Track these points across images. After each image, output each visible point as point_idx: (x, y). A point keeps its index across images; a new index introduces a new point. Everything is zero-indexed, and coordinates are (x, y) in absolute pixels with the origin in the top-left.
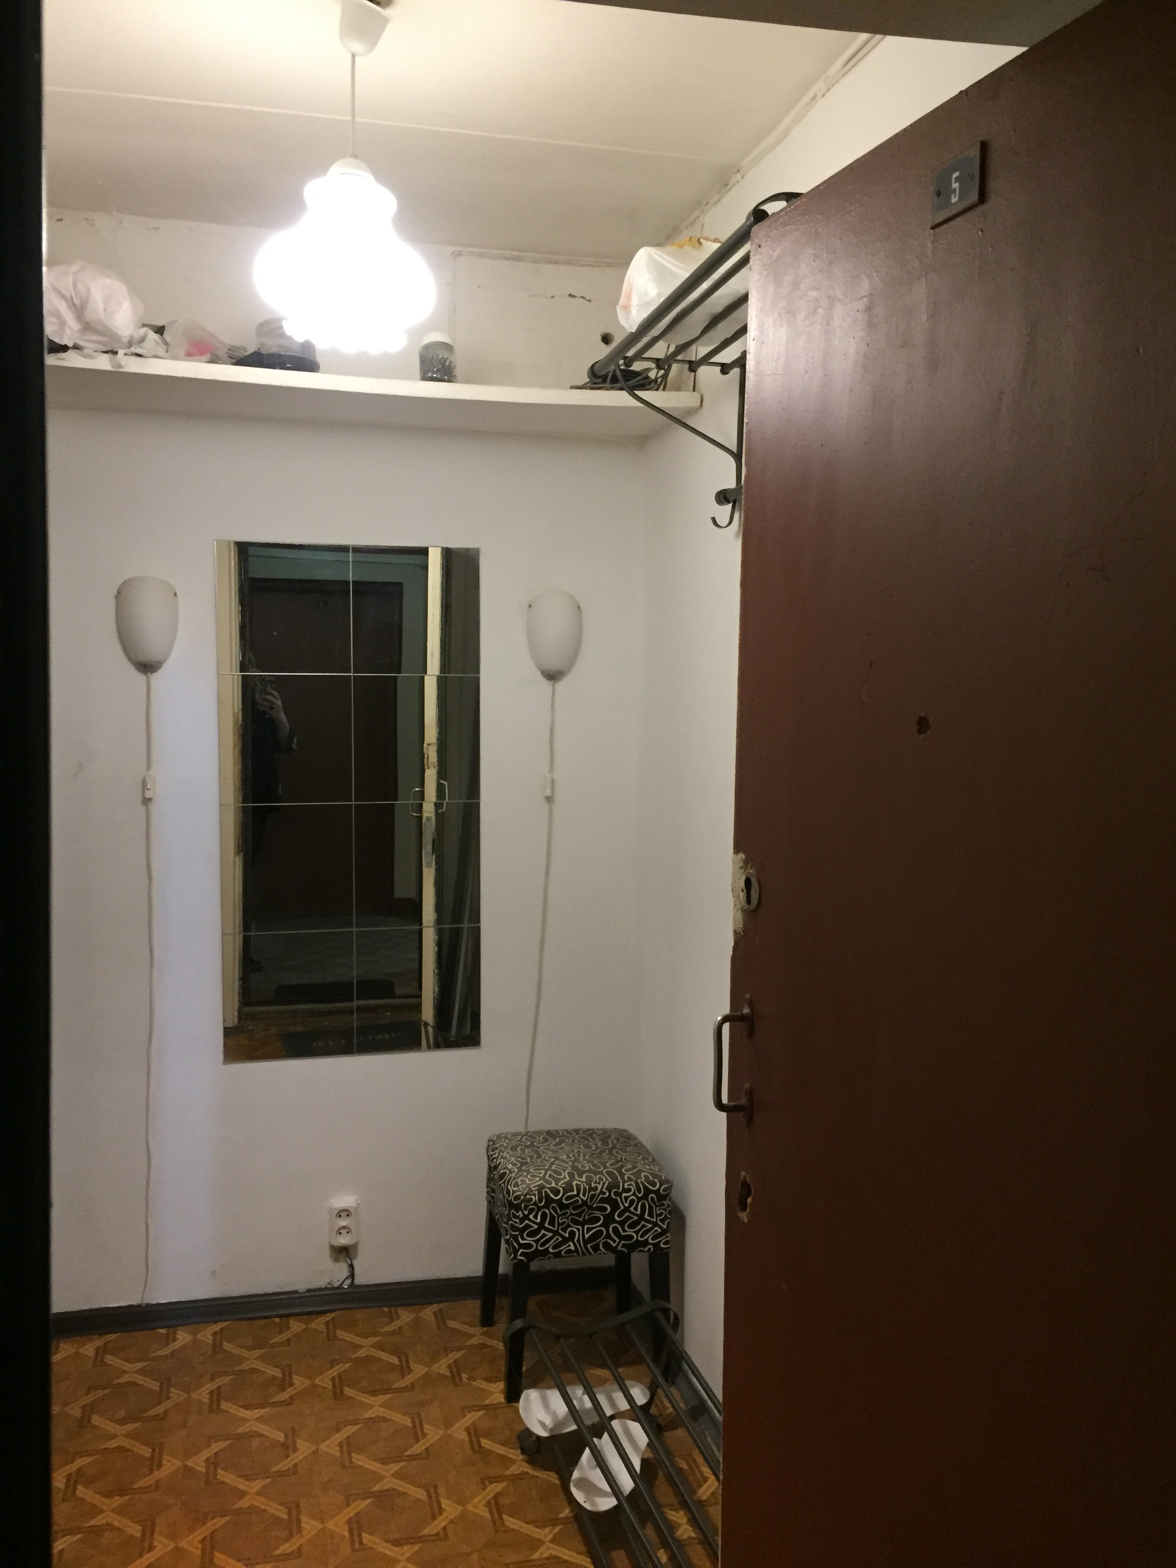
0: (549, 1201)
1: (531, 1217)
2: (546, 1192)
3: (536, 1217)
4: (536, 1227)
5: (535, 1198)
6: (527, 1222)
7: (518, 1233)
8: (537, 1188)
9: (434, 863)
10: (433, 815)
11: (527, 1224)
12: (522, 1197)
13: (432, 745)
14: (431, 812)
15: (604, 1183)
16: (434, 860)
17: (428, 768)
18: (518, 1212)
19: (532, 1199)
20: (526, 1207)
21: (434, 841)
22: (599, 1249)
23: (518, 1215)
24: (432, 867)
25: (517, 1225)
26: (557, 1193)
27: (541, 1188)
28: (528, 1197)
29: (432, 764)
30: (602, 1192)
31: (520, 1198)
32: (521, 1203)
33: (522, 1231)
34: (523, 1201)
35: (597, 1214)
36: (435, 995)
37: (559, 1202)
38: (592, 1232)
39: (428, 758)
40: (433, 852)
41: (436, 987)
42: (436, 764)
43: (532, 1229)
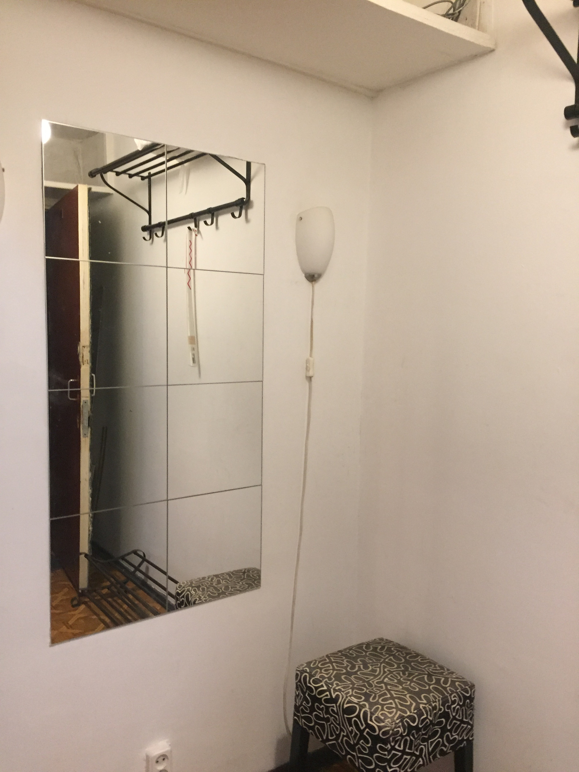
0: (410, 728)
1: (397, 747)
2: (406, 721)
3: (400, 746)
4: (400, 754)
5: (401, 730)
6: (393, 752)
7: (386, 764)
8: (400, 720)
9: (89, 434)
10: (89, 399)
11: (394, 754)
12: (391, 732)
13: (86, 348)
14: (87, 397)
15: (439, 701)
16: (89, 432)
17: (83, 364)
18: (386, 745)
19: (398, 731)
20: (394, 739)
21: (89, 418)
22: (437, 757)
23: (386, 748)
24: (87, 437)
25: (385, 757)
26: (413, 720)
27: (402, 718)
28: (395, 730)
29: (86, 361)
30: (440, 709)
31: (389, 733)
32: (390, 737)
33: (389, 761)
34: (393, 734)
35: (437, 728)
36: (90, 532)
37: (417, 728)
38: (434, 744)
39: (83, 357)
40: (89, 425)
41: (91, 526)
42: (89, 362)
43: (397, 757)
